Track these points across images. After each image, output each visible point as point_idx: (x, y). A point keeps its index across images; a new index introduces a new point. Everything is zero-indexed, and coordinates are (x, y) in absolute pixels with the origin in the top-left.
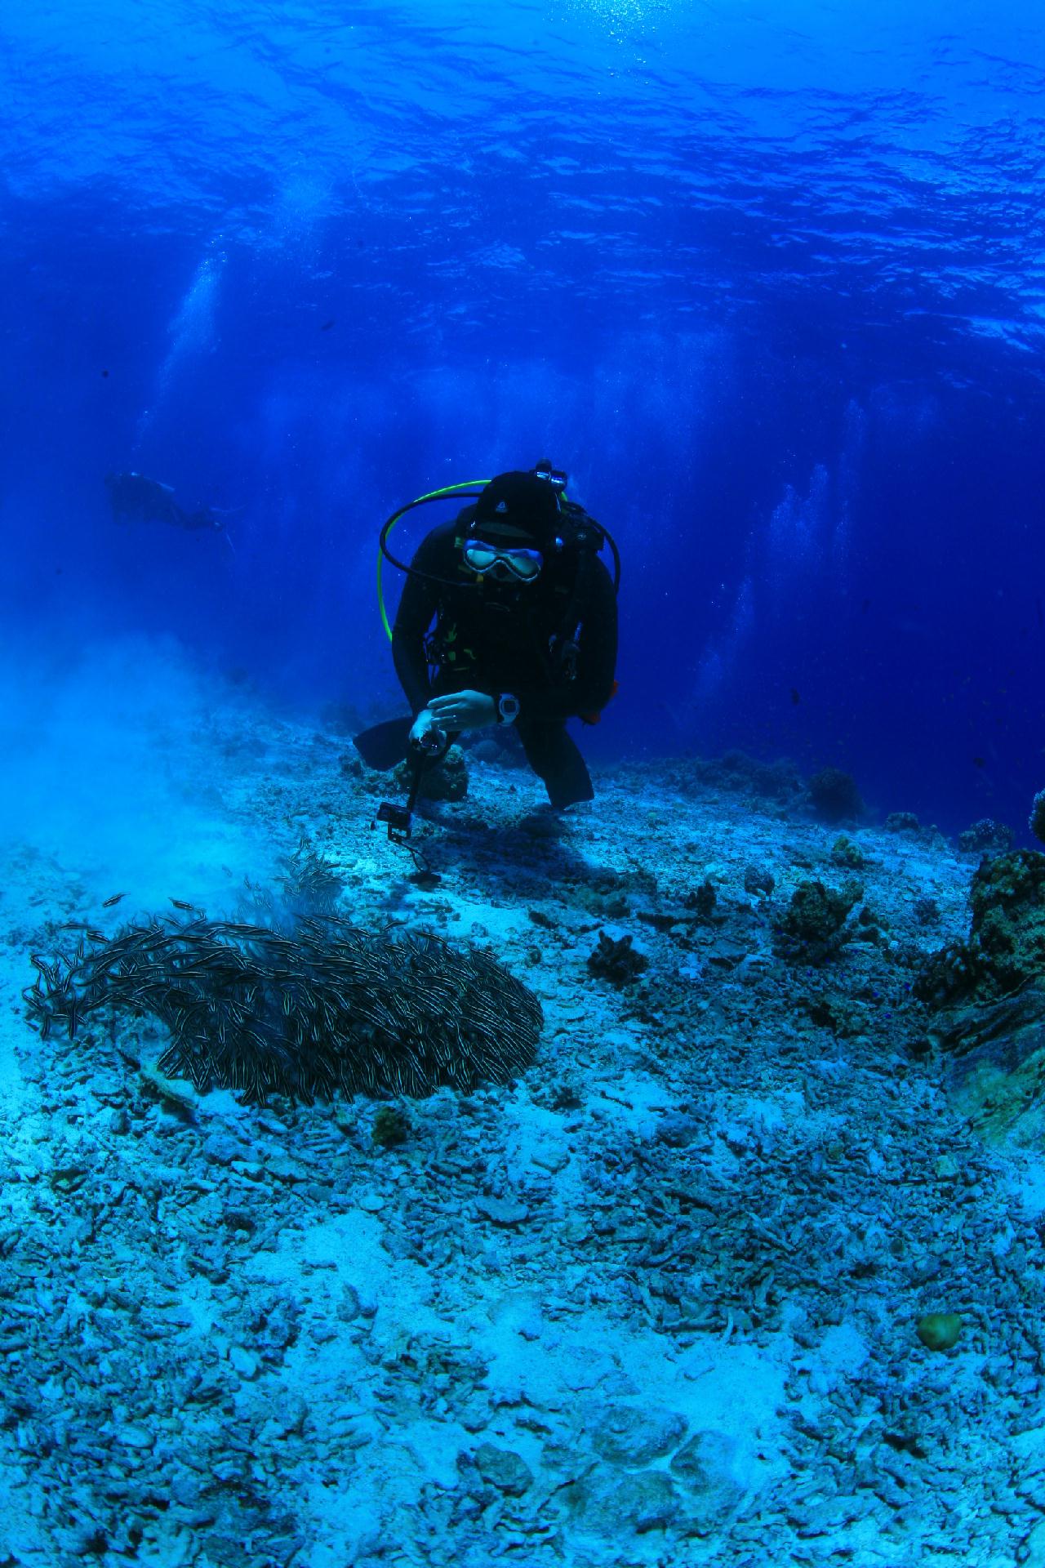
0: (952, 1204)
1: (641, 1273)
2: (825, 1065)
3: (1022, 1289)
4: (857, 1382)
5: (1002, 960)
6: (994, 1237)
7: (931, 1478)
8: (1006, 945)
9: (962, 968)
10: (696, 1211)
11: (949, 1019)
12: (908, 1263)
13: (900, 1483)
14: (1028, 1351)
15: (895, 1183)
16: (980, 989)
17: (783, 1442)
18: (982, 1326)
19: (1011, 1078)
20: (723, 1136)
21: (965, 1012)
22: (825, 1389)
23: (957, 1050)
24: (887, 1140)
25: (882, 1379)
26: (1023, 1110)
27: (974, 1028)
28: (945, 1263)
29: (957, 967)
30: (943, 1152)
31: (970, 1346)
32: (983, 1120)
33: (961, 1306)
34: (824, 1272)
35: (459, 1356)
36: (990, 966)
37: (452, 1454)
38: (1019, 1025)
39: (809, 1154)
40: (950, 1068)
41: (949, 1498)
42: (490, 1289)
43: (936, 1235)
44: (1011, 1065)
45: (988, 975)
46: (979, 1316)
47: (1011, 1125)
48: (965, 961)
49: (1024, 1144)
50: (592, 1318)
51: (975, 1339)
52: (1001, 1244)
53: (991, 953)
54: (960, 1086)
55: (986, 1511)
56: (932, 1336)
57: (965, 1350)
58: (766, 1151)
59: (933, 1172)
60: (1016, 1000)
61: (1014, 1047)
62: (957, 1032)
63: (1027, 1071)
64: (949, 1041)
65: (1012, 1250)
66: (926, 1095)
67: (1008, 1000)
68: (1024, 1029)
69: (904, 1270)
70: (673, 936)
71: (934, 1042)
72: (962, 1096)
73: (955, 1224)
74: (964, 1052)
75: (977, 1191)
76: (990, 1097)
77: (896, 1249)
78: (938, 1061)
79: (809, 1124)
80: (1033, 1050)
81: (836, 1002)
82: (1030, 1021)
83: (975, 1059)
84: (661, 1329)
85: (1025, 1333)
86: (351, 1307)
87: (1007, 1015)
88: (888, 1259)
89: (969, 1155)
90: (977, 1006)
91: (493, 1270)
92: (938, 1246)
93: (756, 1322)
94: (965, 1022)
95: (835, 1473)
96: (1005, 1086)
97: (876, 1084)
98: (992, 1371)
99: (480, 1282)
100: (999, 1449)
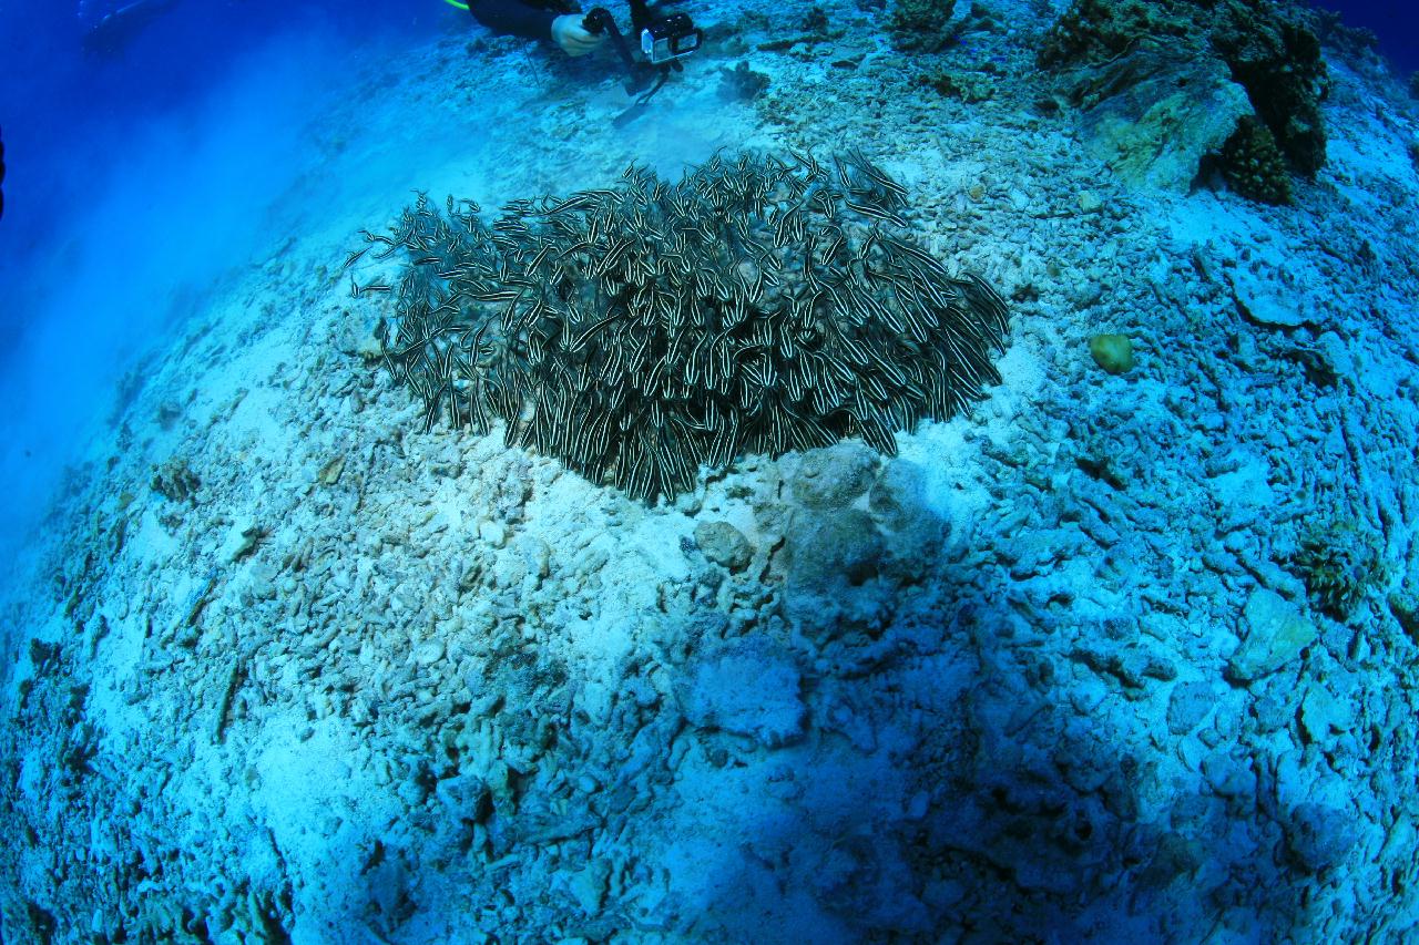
0: (1102, 234)
3: (1189, 320)
4: (1040, 405)
5: (1104, 28)
6: (1149, 265)
7: (1134, 514)
8: (1105, 15)
11: (1069, 81)
12: (1068, 286)
13: (1104, 517)
15: (1042, 217)
16: (1091, 53)
17: (976, 469)
19: (1137, 127)
21: (1081, 73)
22: (1010, 412)
23: (1083, 106)
25: (1064, 401)
28: (1105, 287)
31: (1147, 372)
32: (1119, 163)
33: (1129, 330)
36: (1094, 32)
38: (1134, 82)
41: (1155, 539)
43: (1091, 261)
44: (1135, 115)
46: (1147, 340)
51: (1151, 366)
53: (1092, 21)
54: (1092, 135)
55: (1198, 564)
56: (1105, 356)
57: (1143, 376)
59: (1078, 206)
60: (1126, 60)
61: (1134, 99)
62: (1080, 90)
65: (1169, 281)
69: (1064, 293)
70: (794, 55)
72: (1096, 145)
74: (1090, 107)
75: (1125, 224)
76: (1121, 142)
80: (1153, 102)
81: (955, 75)
82: (1145, 78)
83: (1099, 112)
85: (1201, 366)
88: (1047, 284)
89: (1111, 192)
90: (1091, 67)
92: (1095, 272)
94: (1084, 81)
95: (1037, 503)
98: (1175, 400)
100: (1198, 490)
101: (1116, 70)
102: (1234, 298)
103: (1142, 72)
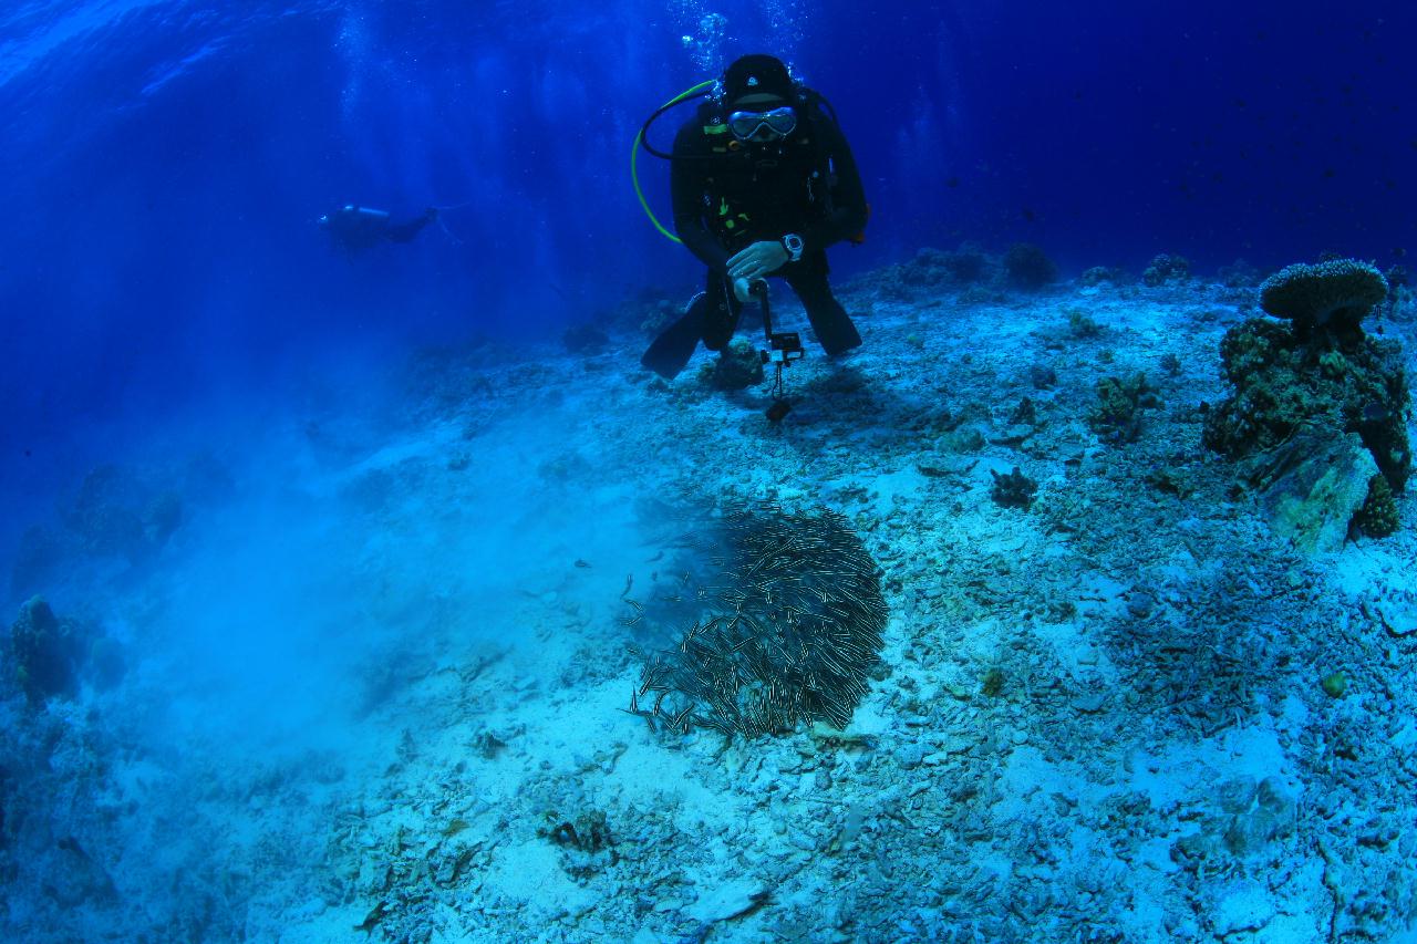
0: (1308, 603)
1: (1179, 706)
2: (1187, 524)
3: (1363, 648)
4: (1308, 728)
5: (1271, 415)
6: (1338, 619)
8: (1270, 403)
9: (1247, 427)
10: (1182, 656)
11: (1248, 466)
12: (1301, 648)
13: (1352, 776)
14: (1380, 687)
15: (1269, 598)
16: (1262, 438)
17: (1296, 772)
18: (1353, 677)
19: (1307, 504)
20: (1168, 600)
21: (1257, 459)
22: (1296, 737)
24: (1252, 570)
25: (1320, 722)
26: (1321, 526)
27: (1268, 469)
28: (1320, 643)
29: (1243, 427)
30: (1286, 569)
31: (1351, 690)
32: (1300, 539)
33: (1338, 668)
34: (1264, 668)
35: (1131, 800)
36: (1264, 421)
37: (1166, 854)
38: (1298, 462)
39: (1217, 594)
40: (1262, 503)
42: (1115, 753)
43: (1308, 626)
44: (1303, 494)
45: (1264, 427)
46: (1349, 671)
47: (1317, 538)
48: (1247, 421)
49: (1328, 550)
50: (1172, 745)
51: (1352, 686)
52: (1343, 622)
53: (1262, 410)
57: (1349, 694)
58: (1194, 601)
59: (1288, 584)
60: (1290, 444)
63: (1316, 497)
64: (1254, 482)
65: (1350, 627)
66: (1256, 528)
67: (1284, 445)
68: (1303, 465)
69: (1301, 654)
71: (1243, 485)
72: (1279, 525)
73: (1315, 615)
75: (1315, 590)
76: (1299, 521)
77: (1292, 641)
78: (1251, 499)
79: (1204, 573)
80: (1315, 480)
82: (1304, 459)
83: (1277, 494)
84: (1206, 735)
85: (1375, 676)
86: (1065, 805)
87: (1287, 456)
88: (1291, 650)
89: (1302, 566)
90: (1266, 453)
91: (1109, 742)
93: (1247, 710)
94: (1260, 466)
95: (1322, 781)
96: (1305, 511)
97: (1223, 528)
98: (1368, 702)
99: (1108, 754)
101: (1283, 454)
102: (1384, 624)
103: (1303, 453)
